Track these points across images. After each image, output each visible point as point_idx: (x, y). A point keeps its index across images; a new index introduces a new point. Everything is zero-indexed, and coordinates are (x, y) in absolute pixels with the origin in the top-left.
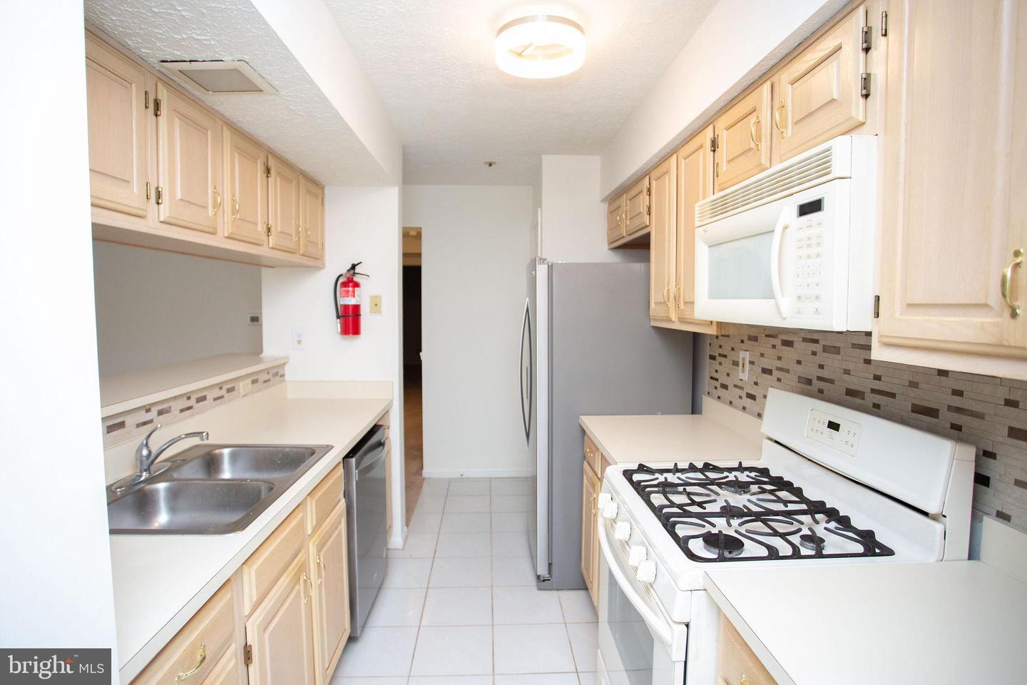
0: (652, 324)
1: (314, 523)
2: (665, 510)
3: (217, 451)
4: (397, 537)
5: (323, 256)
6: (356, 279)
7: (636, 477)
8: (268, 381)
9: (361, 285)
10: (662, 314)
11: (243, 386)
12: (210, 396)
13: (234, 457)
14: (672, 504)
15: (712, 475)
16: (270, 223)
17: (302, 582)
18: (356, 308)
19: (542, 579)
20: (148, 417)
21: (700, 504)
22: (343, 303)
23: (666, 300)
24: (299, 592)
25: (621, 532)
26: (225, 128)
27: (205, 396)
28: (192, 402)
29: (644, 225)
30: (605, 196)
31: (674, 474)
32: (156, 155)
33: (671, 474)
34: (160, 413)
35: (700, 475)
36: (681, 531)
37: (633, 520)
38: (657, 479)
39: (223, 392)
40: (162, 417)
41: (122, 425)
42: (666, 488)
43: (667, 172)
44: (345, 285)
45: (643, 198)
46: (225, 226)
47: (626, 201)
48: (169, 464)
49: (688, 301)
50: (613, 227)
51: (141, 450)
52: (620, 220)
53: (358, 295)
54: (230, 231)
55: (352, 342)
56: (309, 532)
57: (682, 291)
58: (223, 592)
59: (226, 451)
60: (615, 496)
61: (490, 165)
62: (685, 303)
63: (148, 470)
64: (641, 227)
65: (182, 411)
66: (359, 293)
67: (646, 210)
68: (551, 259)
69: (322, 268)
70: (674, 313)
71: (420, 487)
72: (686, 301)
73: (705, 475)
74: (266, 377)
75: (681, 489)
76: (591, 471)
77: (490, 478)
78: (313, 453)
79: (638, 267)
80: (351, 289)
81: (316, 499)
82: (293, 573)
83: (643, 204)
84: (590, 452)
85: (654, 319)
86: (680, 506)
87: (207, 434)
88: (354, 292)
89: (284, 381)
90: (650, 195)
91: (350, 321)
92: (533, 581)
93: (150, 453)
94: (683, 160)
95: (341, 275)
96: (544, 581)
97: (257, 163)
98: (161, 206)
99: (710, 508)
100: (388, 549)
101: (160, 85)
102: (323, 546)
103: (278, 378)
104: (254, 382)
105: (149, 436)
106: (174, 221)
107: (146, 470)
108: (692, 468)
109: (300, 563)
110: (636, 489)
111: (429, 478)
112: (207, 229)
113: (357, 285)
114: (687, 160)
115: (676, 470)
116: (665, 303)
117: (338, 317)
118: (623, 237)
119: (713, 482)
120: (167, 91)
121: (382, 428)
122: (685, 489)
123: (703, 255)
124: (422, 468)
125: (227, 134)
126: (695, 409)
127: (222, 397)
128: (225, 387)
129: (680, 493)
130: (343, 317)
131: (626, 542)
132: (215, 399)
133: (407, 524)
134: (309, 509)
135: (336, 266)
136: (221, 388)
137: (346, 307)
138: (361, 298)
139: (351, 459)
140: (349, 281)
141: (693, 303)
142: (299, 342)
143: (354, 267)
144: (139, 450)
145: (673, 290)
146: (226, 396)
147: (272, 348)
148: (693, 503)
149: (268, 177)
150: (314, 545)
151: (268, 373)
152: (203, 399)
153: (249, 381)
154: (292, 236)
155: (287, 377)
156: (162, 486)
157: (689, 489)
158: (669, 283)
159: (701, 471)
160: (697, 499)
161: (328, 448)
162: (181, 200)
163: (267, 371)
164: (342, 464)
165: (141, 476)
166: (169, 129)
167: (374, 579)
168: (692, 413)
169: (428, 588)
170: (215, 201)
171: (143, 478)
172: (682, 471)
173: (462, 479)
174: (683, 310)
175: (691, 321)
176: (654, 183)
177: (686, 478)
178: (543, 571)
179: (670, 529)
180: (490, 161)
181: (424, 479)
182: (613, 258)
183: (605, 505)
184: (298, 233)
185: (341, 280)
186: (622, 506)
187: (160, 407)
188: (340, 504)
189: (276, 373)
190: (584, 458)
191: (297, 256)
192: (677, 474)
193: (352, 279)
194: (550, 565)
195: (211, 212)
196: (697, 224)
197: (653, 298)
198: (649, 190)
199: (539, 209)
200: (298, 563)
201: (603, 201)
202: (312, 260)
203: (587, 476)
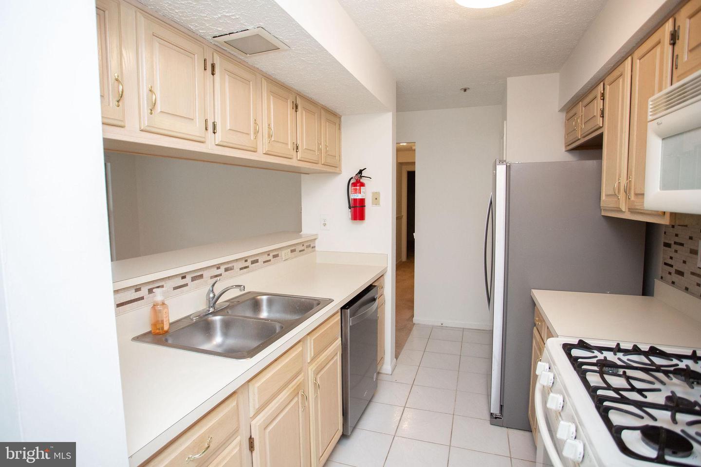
0: (603, 214)
1: (313, 355)
2: (600, 392)
3: (259, 297)
4: (387, 365)
5: (340, 165)
6: (363, 180)
7: (575, 352)
8: (303, 250)
9: (366, 185)
10: (612, 205)
11: (284, 254)
12: (261, 259)
13: (270, 303)
14: (609, 387)
15: (658, 361)
16: (298, 143)
17: (300, 396)
18: (362, 201)
19: (494, 416)
20: (218, 272)
21: (640, 392)
22: (352, 198)
23: (617, 193)
24: (298, 402)
25: (555, 401)
26: (263, 80)
27: (258, 260)
28: (248, 263)
29: (597, 127)
30: (563, 105)
31: (615, 354)
32: (213, 102)
33: (612, 353)
34: (226, 270)
35: (643, 359)
36: (616, 418)
37: (565, 393)
38: (596, 357)
39: (270, 257)
40: (227, 273)
41: (201, 276)
42: (604, 367)
43: (621, 75)
44: (354, 185)
45: (597, 103)
46: (263, 146)
47: (582, 109)
48: (228, 304)
49: (639, 192)
50: (569, 131)
51: (209, 295)
52: (576, 125)
53: (363, 192)
54: (267, 150)
55: (360, 226)
56: (309, 361)
57: (633, 184)
58: (230, 400)
59: (265, 298)
60: (553, 367)
61: (465, 90)
62: (636, 195)
63: (213, 306)
64: (595, 128)
65: (241, 269)
66: (364, 190)
67: (599, 113)
68: (510, 159)
69: (340, 174)
70: (624, 204)
71: (410, 330)
72: (636, 192)
73: (650, 360)
74: (301, 248)
75: (621, 371)
76: (539, 337)
77: (464, 329)
78: (319, 304)
79: (590, 164)
80: (358, 188)
81: (314, 338)
82: (292, 389)
83: (597, 106)
84: (538, 321)
85: (605, 210)
86: (617, 390)
87: (244, 286)
88: (360, 189)
89: (314, 251)
90: (603, 99)
91: (358, 210)
92: (488, 417)
93: (214, 295)
94: (638, 61)
95: (352, 178)
96: (496, 418)
97: (287, 102)
98: (216, 134)
99: (651, 398)
100: (379, 373)
101: (215, 55)
102: (320, 371)
103: (310, 249)
104: (292, 251)
105: (213, 285)
106: (225, 144)
107: (212, 307)
108: (636, 350)
109: (299, 382)
110: (573, 365)
111: (418, 324)
112: (249, 149)
113: (362, 185)
114: (642, 60)
115: (618, 349)
116: (616, 195)
117: (350, 208)
118: (579, 139)
119: (658, 369)
120: (220, 57)
121: (376, 287)
122: (625, 372)
123: (655, 148)
124: (413, 316)
125: (264, 83)
126: (646, 290)
127: (270, 260)
128: (271, 255)
129: (619, 376)
130: (353, 207)
131: (560, 413)
132: (265, 262)
133: (397, 357)
134: (309, 344)
135: (348, 172)
136: (269, 255)
137: (355, 200)
138: (365, 194)
139: (347, 310)
140: (357, 182)
141: (643, 194)
142: (325, 225)
143: (361, 172)
144: (208, 294)
145: (624, 181)
146: (273, 260)
147: (308, 227)
148: (633, 389)
149: (296, 111)
150: (311, 370)
151: (303, 245)
152: (257, 261)
153: (289, 250)
154: (315, 151)
155: (317, 249)
156: (217, 318)
157: (630, 373)
158: (620, 176)
159: (646, 354)
160: (638, 385)
161: (331, 301)
162: (230, 129)
163: (302, 244)
164: (340, 313)
165: (209, 311)
166: (222, 83)
167: (365, 395)
168: (643, 295)
169: (405, 407)
170: (255, 129)
171: (211, 311)
172: (626, 352)
173: (442, 327)
174: (633, 201)
175: (642, 211)
176: (608, 87)
177: (628, 360)
178: (495, 410)
179: (604, 413)
180: (464, 87)
181: (414, 324)
182: (569, 158)
183: (543, 373)
184: (320, 150)
185: (352, 181)
186: (557, 378)
187: (226, 266)
188: (337, 341)
189: (309, 246)
190: (535, 325)
191: (320, 165)
192: (618, 354)
193: (359, 180)
194: (501, 407)
195: (252, 137)
196: (650, 118)
197: (604, 190)
198: (603, 95)
199: (505, 122)
200: (297, 382)
201: (561, 111)
202: (332, 168)
203: (536, 340)
